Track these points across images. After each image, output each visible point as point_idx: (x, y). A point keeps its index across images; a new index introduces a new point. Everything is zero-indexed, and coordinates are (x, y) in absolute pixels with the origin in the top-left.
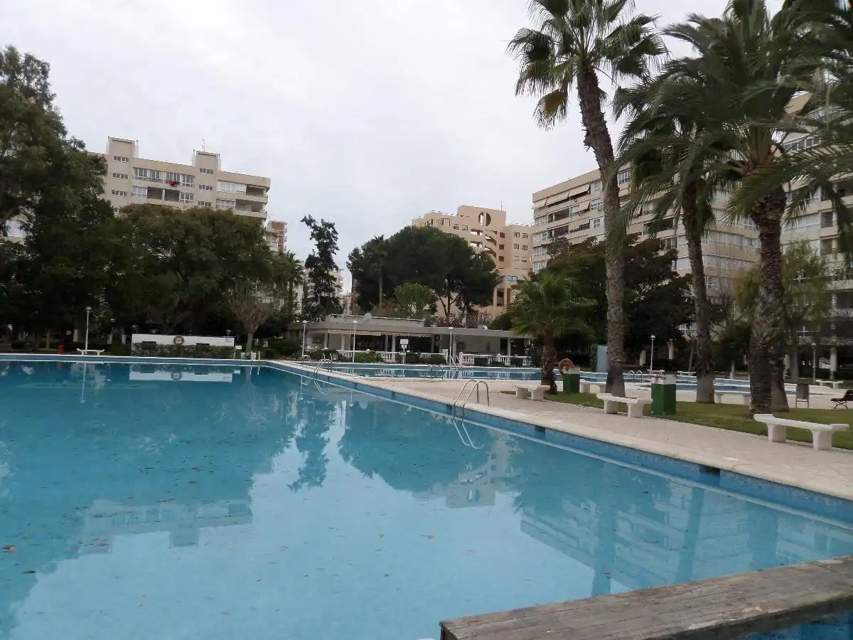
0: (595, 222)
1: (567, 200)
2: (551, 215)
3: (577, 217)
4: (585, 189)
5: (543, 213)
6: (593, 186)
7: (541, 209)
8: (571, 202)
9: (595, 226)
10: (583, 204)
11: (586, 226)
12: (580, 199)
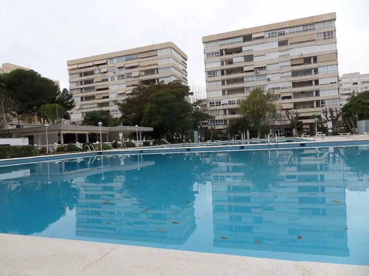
0: (111, 78)
1: (93, 66)
2: (81, 74)
3: (100, 75)
4: (105, 61)
5: (76, 71)
6: (109, 61)
7: (74, 69)
8: (96, 67)
9: (111, 80)
10: (103, 69)
11: (107, 80)
12: (100, 67)
